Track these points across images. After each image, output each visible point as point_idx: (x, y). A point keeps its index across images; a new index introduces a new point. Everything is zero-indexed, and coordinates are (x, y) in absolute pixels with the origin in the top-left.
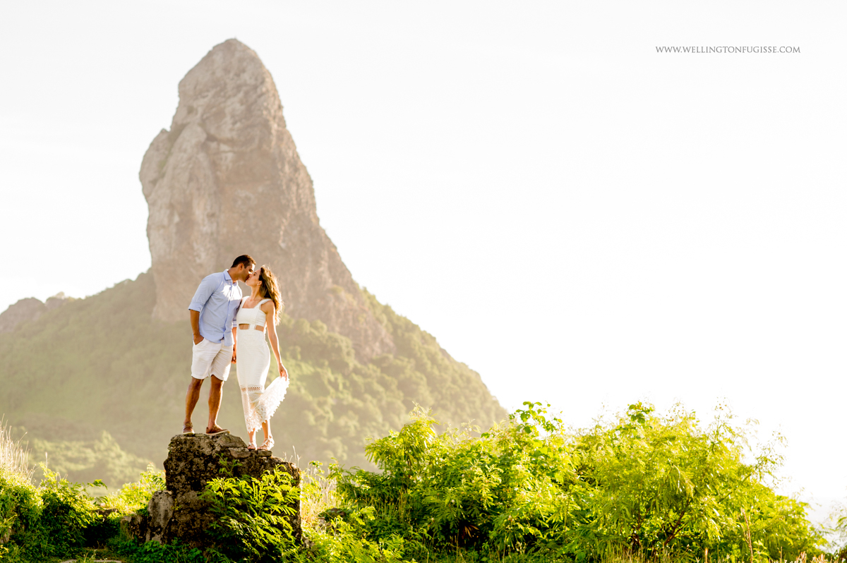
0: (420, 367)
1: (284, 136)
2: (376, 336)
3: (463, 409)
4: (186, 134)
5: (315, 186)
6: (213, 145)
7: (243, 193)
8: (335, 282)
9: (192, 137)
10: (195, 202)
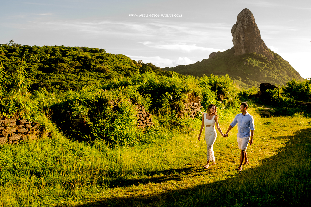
0: (279, 61)
1: (255, 24)
2: (271, 56)
3: (286, 68)
4: (239, 24)
5: (260, 32)
6: (243, 26)
7: (248, 34)
8: (264, 48)
9: (240, 25)
10: (241, 36)
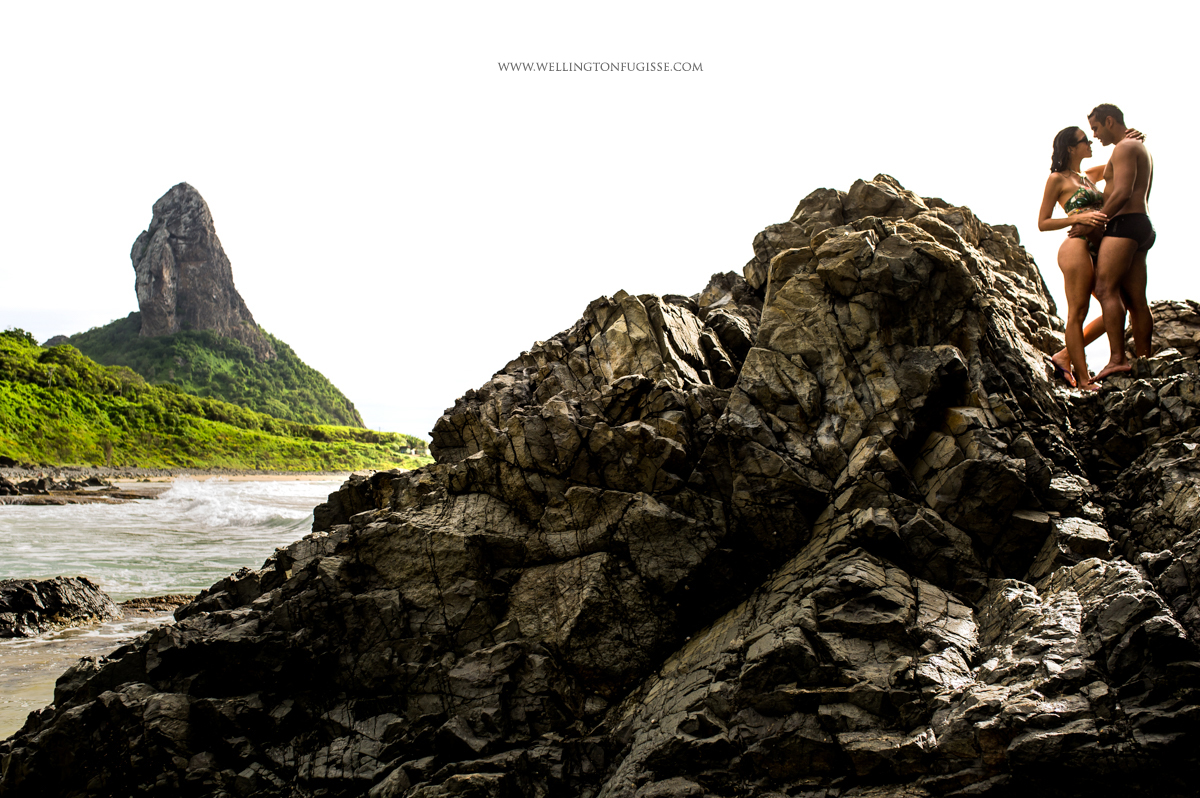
0: (290, 364)
1: (214, 237)
2: (267, 349)
3: (315, 387)
4: (158, 233)
5: (232, 266)
6: (174, 240)
7: (192, 267)
8: (244, 319)
9: (163, 234)
10: (164, 270)
